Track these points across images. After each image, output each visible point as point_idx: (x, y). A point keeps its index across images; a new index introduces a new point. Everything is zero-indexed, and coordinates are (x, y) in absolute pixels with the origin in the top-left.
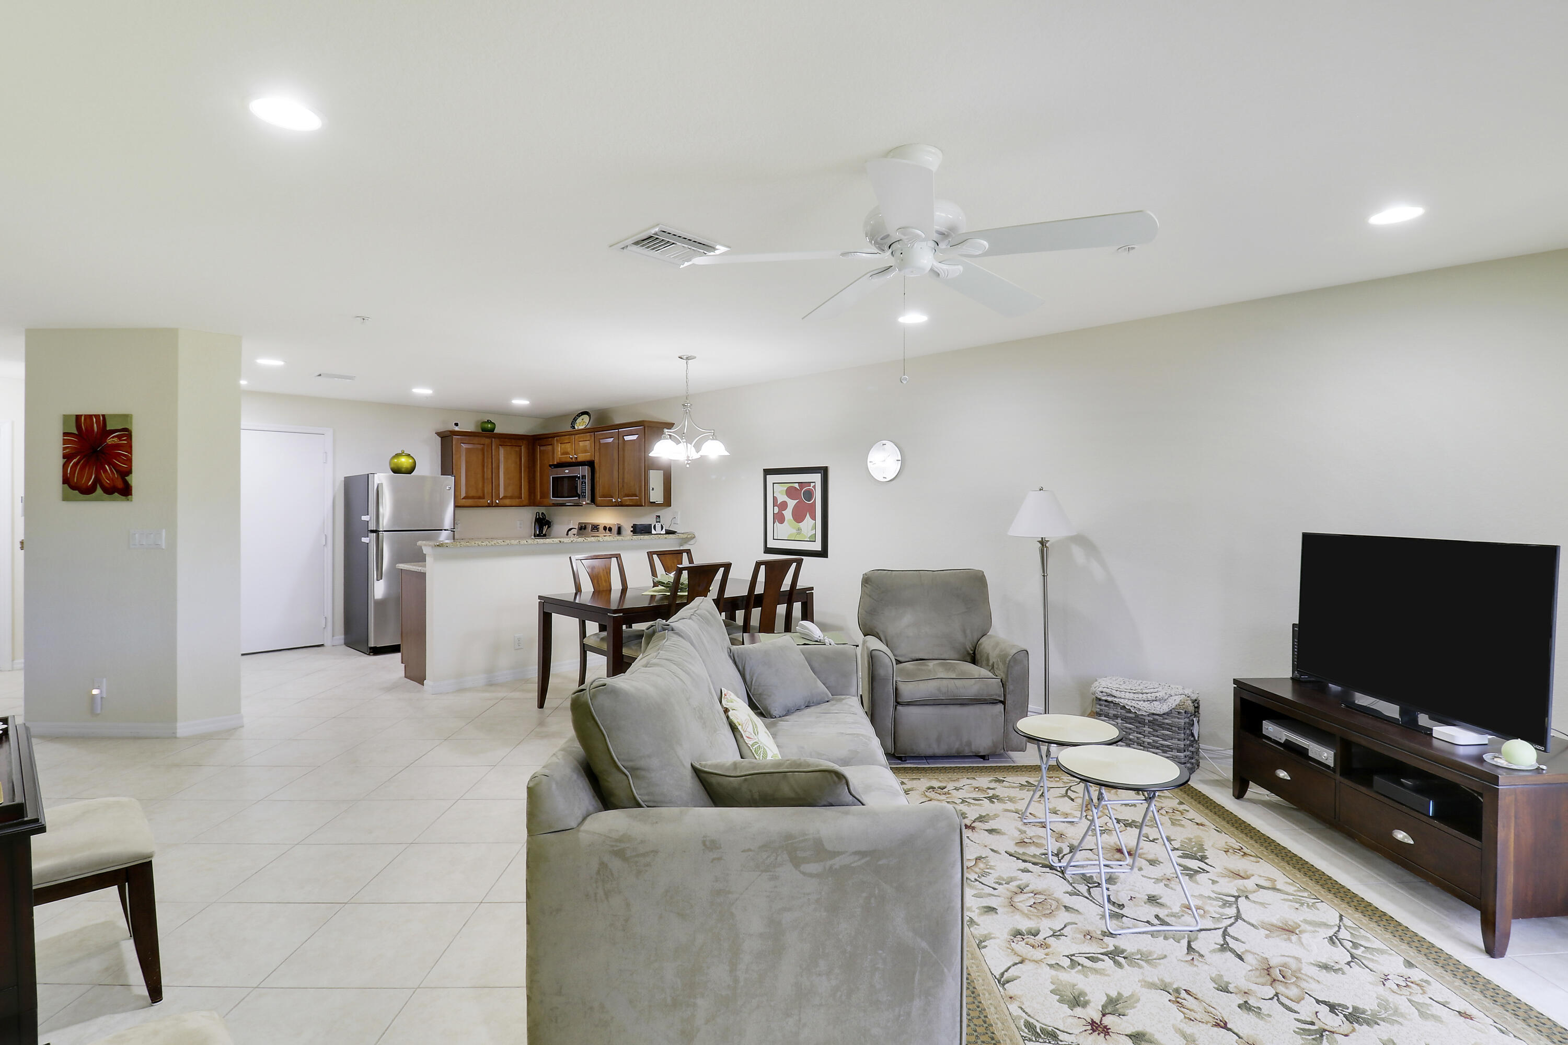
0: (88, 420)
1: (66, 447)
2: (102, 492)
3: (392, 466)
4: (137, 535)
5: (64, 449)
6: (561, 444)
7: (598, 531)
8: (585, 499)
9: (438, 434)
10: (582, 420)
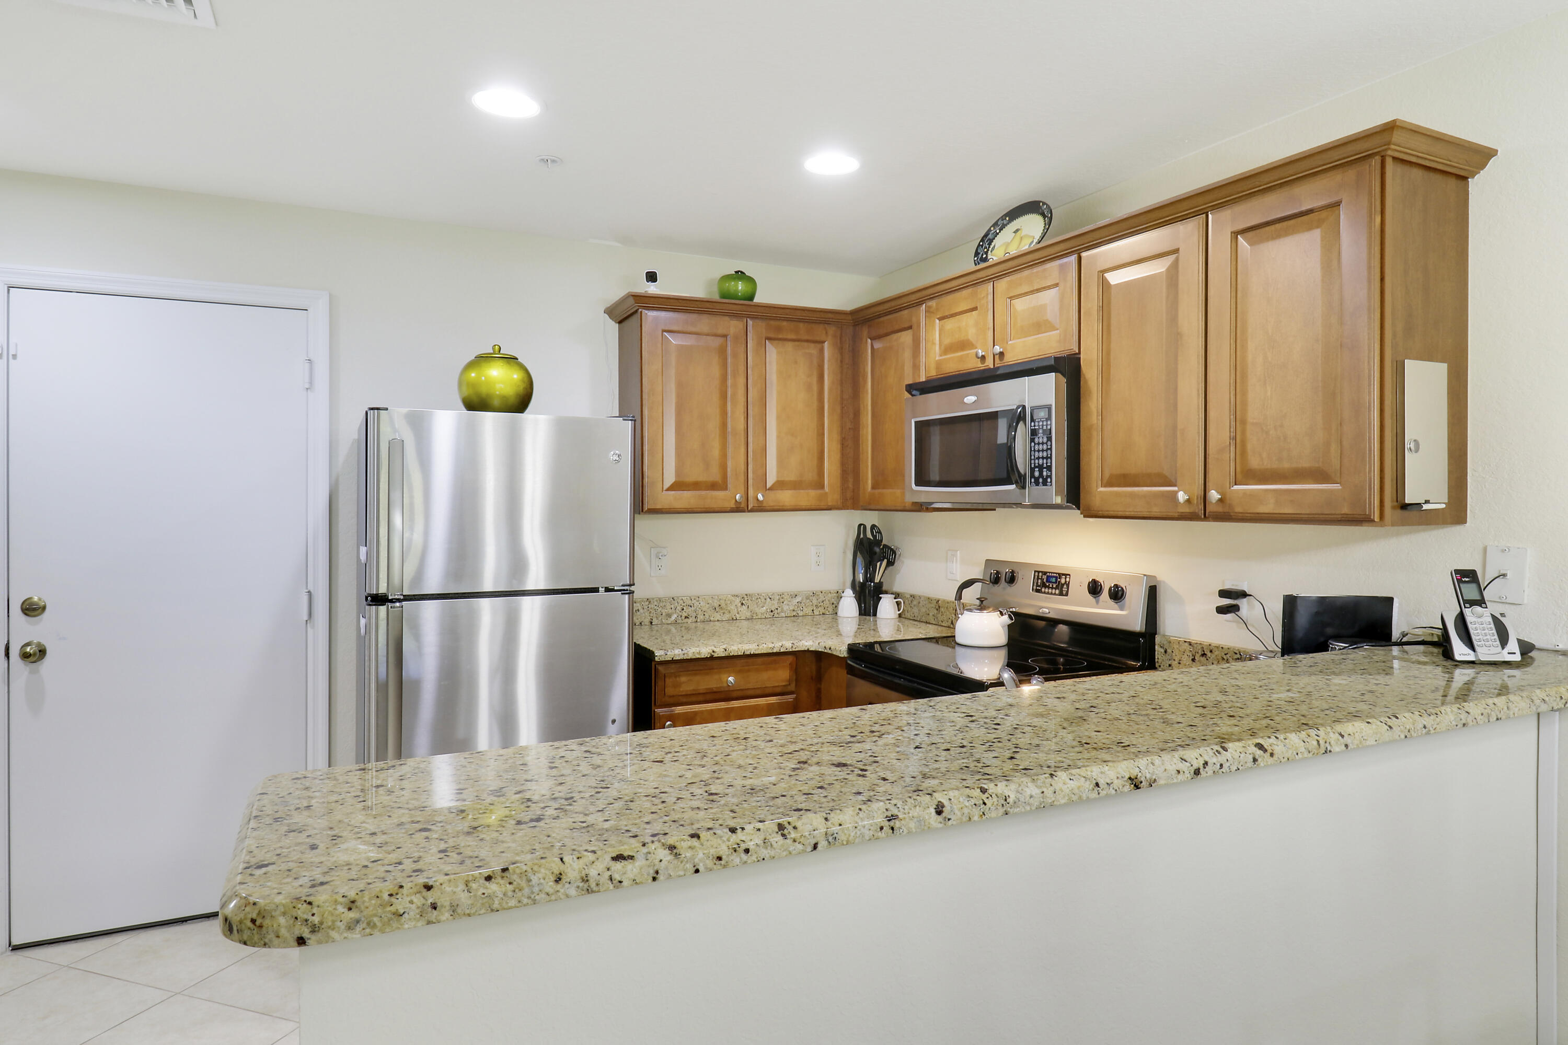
3: (462, 388)
6: (940, 319)
7: (1067, 595)
8: (1033, 493)
9: (610, 312)
10: (1016, 231)
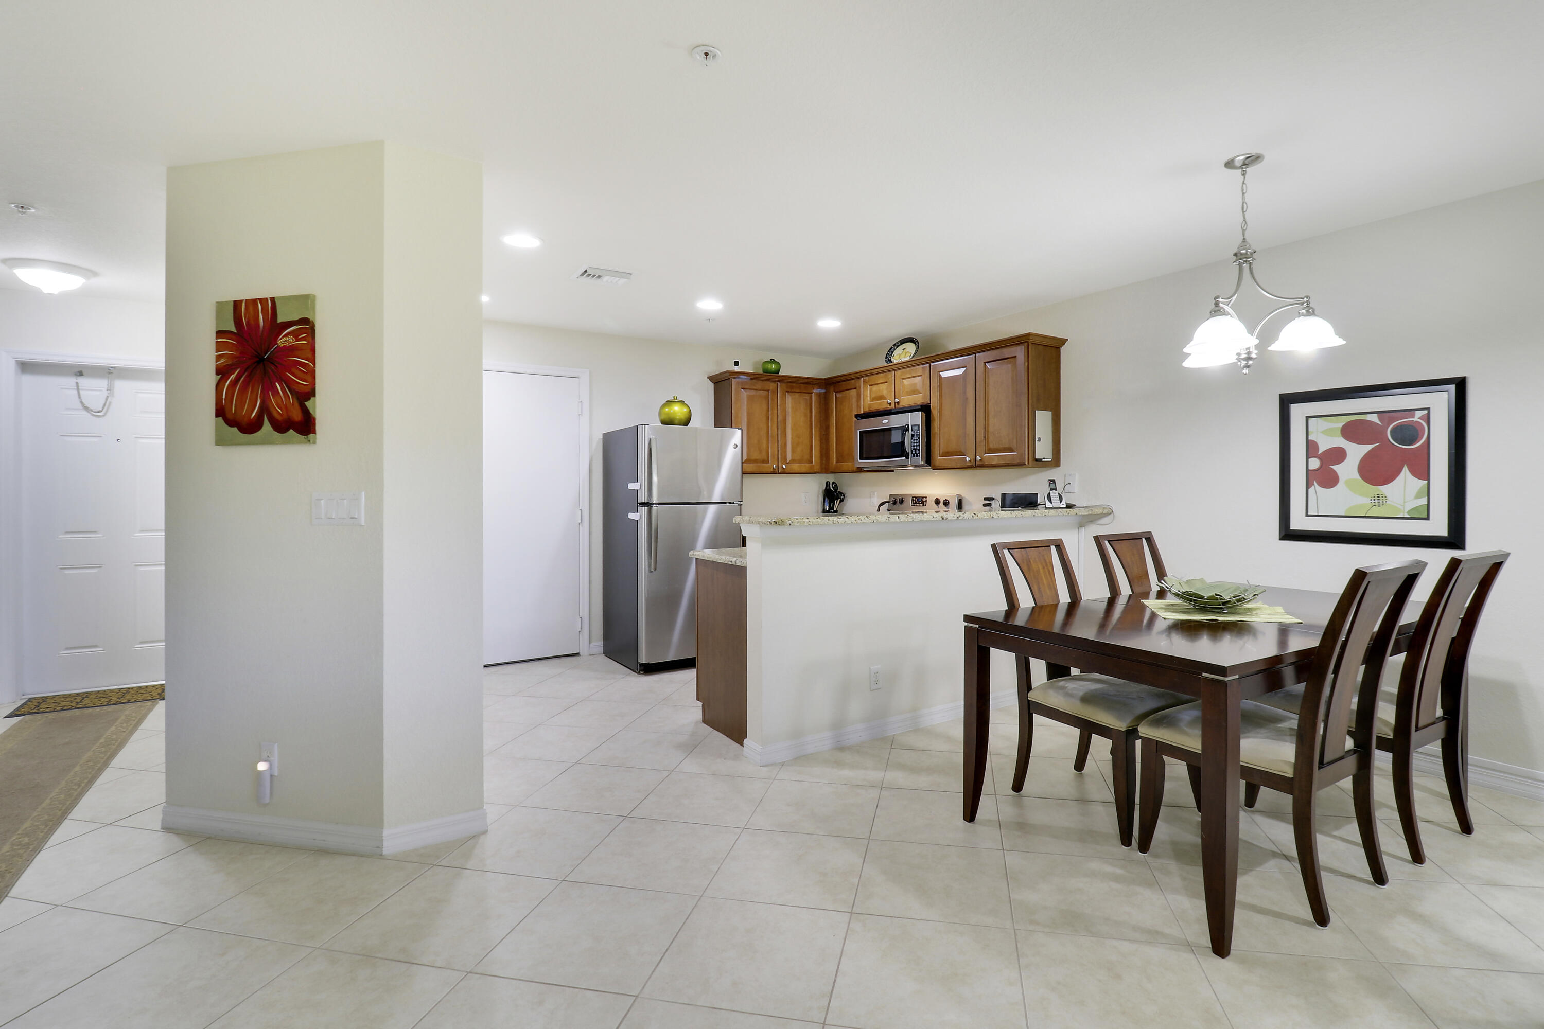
0: (251, 308)
1: (220, 355)
2: (271, 429)
3: (663, 417)
4: (322, 501)
5: (218, 358)
6: (870, 385)
7: (926, 506)
8: (912, 460)
9: (711, 378)
10: (904, 349)
